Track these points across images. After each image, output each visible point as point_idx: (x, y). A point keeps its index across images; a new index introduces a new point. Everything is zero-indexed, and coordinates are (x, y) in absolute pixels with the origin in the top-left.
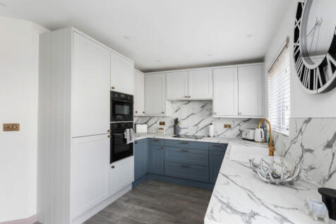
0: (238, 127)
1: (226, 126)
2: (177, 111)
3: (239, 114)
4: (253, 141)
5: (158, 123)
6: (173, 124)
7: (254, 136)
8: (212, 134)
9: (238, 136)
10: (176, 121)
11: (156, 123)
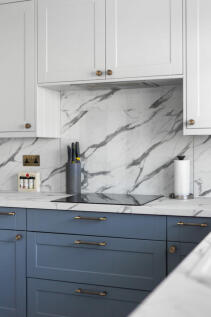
2: (75, 121)
5: (19, 159)
10: (73, 152)
11: (12, 159)
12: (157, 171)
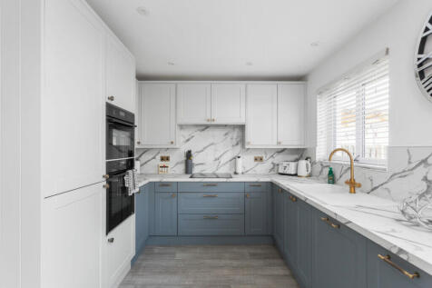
0: (271, 160)
1: (256, 159)
2: (188, 140)
3: (279, 143)
4: (296, 175)
5: (158, 157)
6: (184, 158)
7: (297, 170)
8: (240, 170)
9: (271, 170)
10: (189, 155)
11: (154, 158)
12: (227, 163)
